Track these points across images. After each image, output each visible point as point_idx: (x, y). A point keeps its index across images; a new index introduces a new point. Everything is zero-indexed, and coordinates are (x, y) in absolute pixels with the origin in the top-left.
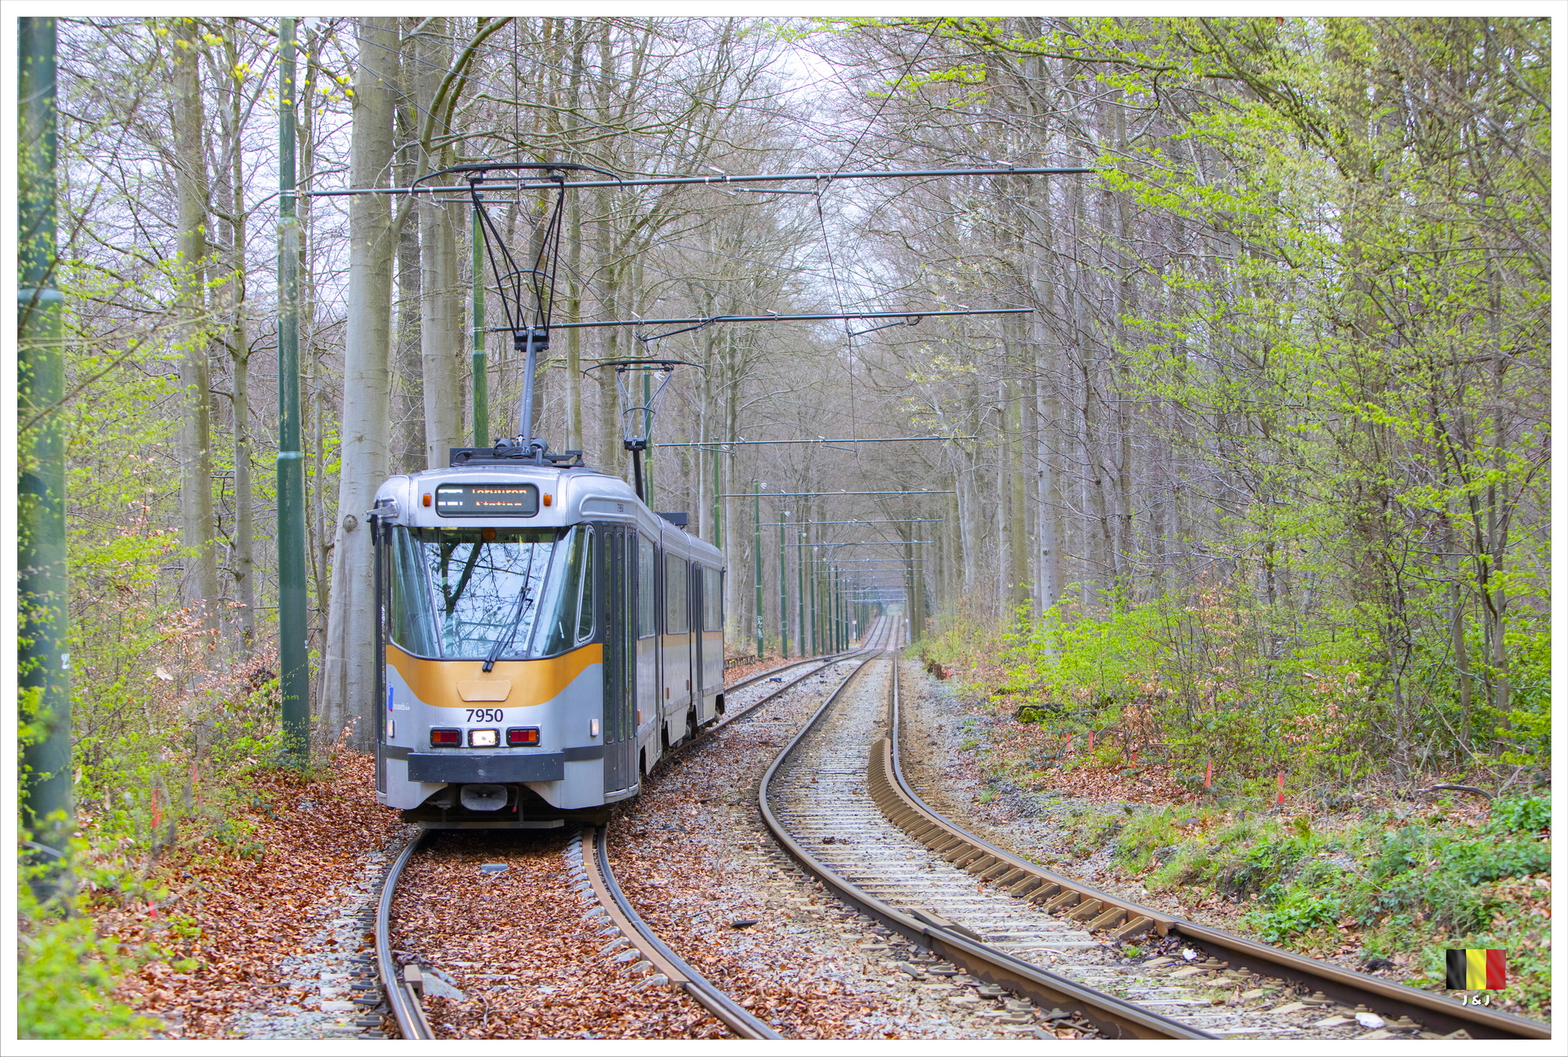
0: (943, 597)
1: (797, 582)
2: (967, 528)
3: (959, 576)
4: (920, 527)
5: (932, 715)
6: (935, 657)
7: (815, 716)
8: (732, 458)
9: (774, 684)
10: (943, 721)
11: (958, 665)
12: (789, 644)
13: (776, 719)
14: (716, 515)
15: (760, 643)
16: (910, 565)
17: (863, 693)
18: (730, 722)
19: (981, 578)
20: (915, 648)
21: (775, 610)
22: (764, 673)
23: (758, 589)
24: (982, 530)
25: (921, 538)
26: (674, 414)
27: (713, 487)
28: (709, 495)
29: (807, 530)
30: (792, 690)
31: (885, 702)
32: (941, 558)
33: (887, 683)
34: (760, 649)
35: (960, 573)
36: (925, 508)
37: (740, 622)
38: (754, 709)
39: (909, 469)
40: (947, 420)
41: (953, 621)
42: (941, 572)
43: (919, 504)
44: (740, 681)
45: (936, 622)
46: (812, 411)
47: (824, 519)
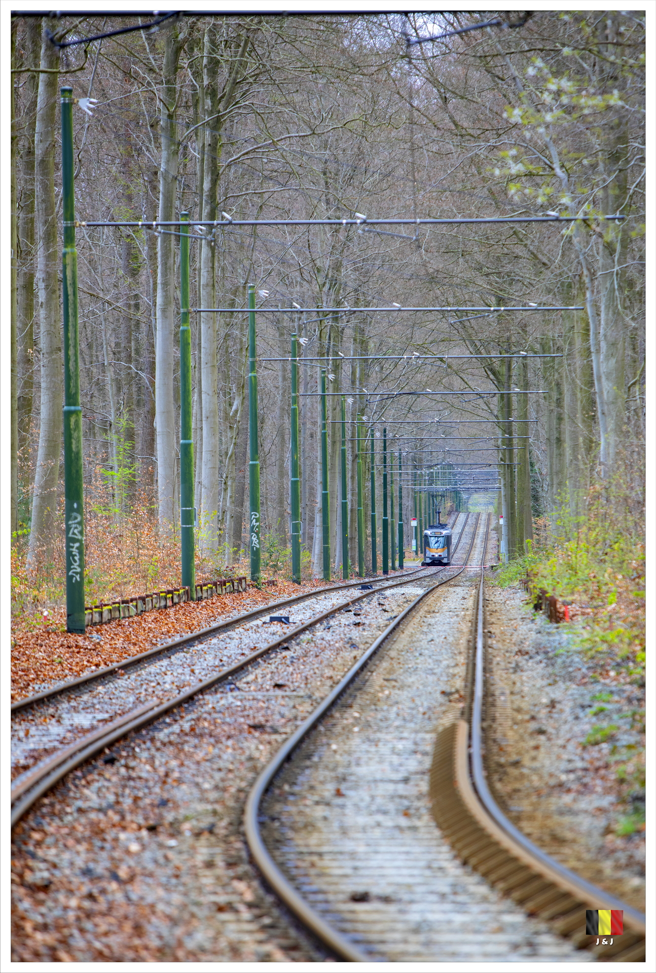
0: (560, 484)
1: (319, 454)
2: (604, 368)
3: (589, 449)
4: (525, 366)
5: (540, 683)
6: (546, 584)
7: (344, 681)
8: (213, 249)
9: (276, 627)
10: (556, 693)
11: (585, 598)
12: (304, 558)
13: (278, 686)
14: (182, 342)
15: (255, 554)
16: (508, 430)
17: (424, 643)
18: (202, 691)
19: (626, 453)
20: (514, 569)
21: (281, 502)
22: (261, 607)
23: (253, 467)
24: (629, 372)
25: (526, 385)
26: (114, 169)
27: (179, 294)
28: (173, 307)
29: (336, 368)
30: (306, 636)
31: (462, 659)
32: (560, 419)
33: (466, 627)
34: (255, 568)
35: (591, 445)
36: (534, 334)
37: (221, 521)
38: (241, 669)
39: (509, 267)
40: (572, 187)
41: (578, 526)
42: (559, 441)
43: (524, 327)
44: (221, 621)
45: (551, 526)
46: (345, 170)
47: (365, 350)
